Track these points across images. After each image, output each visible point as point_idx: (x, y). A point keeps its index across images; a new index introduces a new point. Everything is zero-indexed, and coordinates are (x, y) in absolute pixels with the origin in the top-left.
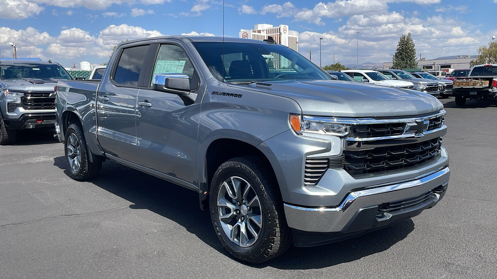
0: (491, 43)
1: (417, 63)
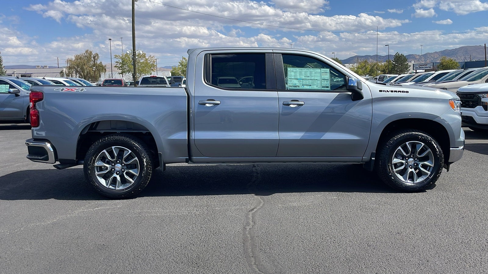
0: (76, 56)
1: (6, 72)
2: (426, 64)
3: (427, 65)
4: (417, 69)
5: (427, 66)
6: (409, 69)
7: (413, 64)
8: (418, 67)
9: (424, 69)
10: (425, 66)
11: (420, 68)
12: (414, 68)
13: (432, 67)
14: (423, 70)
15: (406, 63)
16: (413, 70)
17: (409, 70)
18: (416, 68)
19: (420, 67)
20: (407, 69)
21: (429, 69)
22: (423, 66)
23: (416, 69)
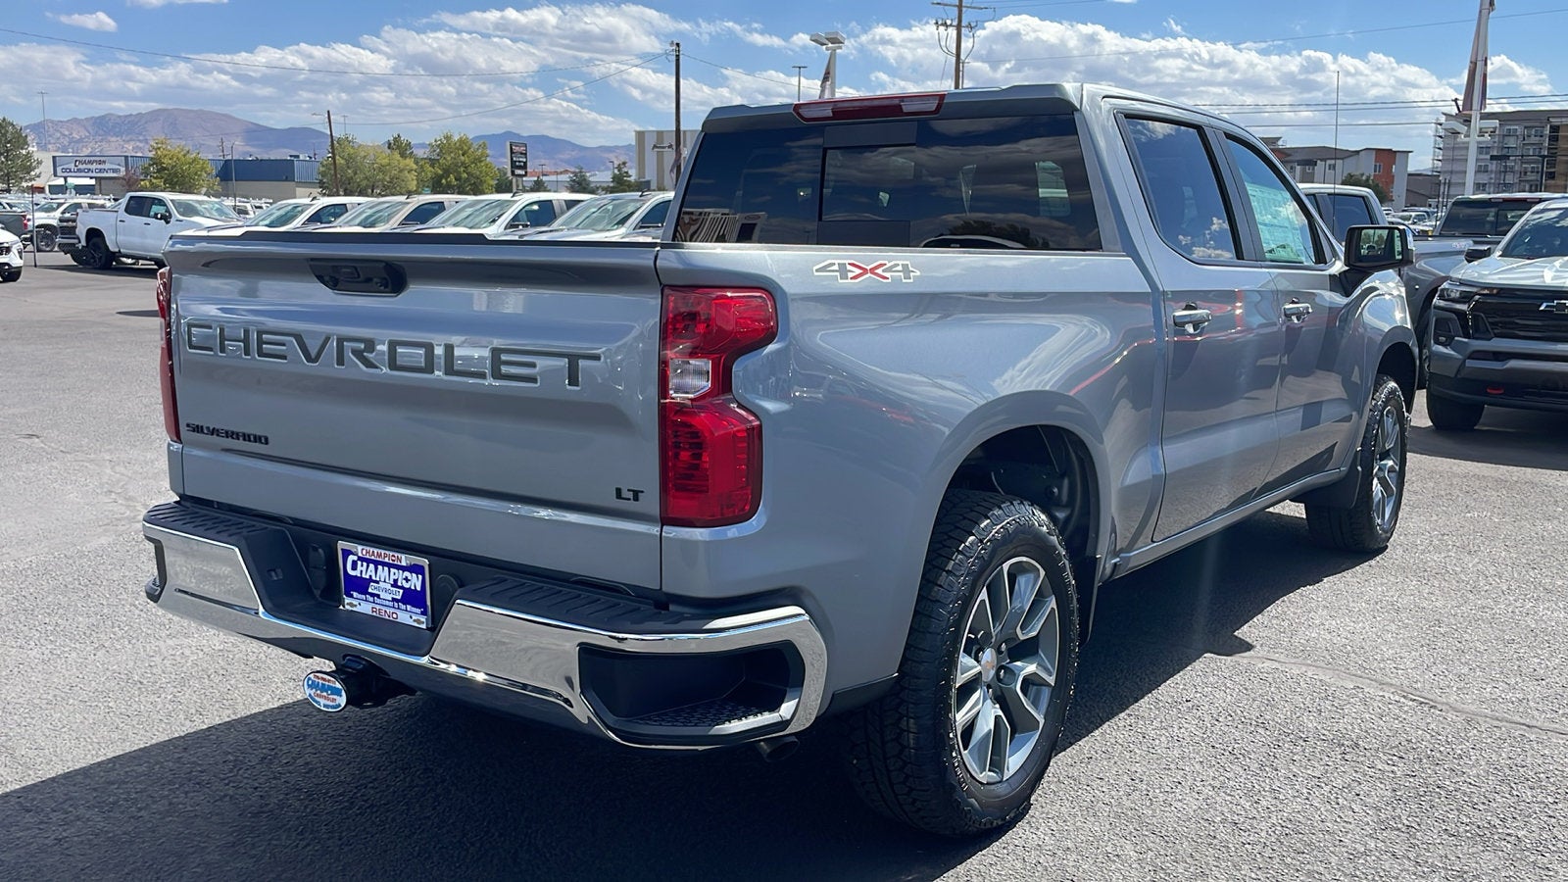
2: (102, 159)
3: (104, 162)
4: (70, 174)
5: (107, 166)
6: (37, 171)
7: (54, 157)
8: (72, 166)
9: (94, 175)
10: (99, 167)
11: (79, 170)
12: (59, 169)
13: (123, 169)
14: (91, 178)
15: (24, 152)
16: (55, 175)
17: (39, 177)
18: (64, 170)
19: (80, 166)
20: (28, 173)
21: (115, 175)
22: (89, 166)
23: (65, 174)
